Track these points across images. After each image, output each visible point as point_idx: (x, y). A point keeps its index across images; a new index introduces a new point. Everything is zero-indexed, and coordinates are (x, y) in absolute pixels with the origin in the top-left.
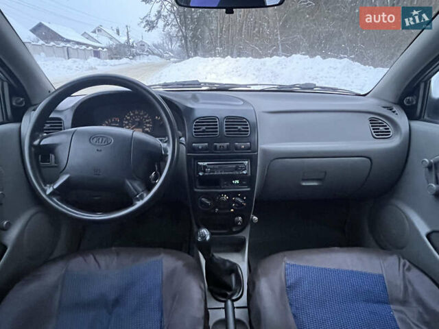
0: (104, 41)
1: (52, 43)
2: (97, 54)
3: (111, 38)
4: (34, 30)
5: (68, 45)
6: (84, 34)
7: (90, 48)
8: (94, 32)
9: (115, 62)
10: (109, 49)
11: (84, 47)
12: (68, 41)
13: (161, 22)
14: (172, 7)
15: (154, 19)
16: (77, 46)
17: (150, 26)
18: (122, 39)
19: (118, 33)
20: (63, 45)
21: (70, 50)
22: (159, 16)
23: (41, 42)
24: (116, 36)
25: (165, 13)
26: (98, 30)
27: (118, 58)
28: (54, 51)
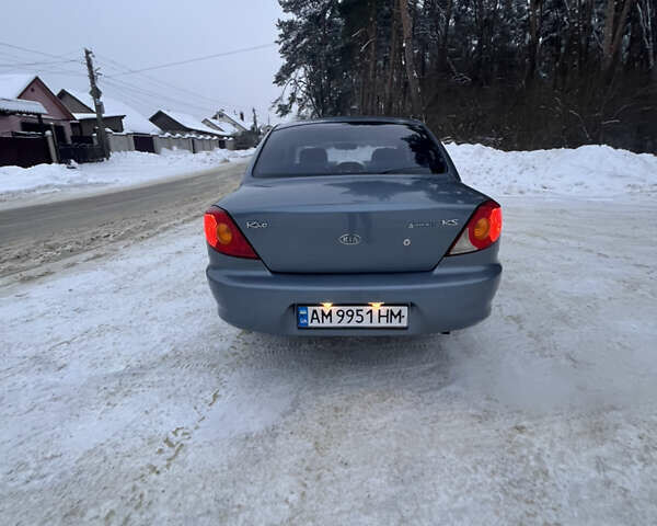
0: (228, 130)
1: (178, 135)
2: (222, 145)
3: (235, 124)
4: (153, 120)
5: (193, 136)
6: (205, 121)
7: (215, 138)
8: (215, 118)
9: (241, 153)
10: (234, 136)
11: (209, 137)
12: (190, 130)
13: (295, 107)
14: (308, 88)
15: (286, 102)
16: (201, 137)
17: (284, 110)
18: (248, 125)
19: (242, 118)
20: (187, 135)
21: (195, 142)
22: (293, 98)
23: (167, 134)
24: (240, 122)
25: (299, 95)
26: (220, 115)
27: (246, 148)
28: (180, 144)
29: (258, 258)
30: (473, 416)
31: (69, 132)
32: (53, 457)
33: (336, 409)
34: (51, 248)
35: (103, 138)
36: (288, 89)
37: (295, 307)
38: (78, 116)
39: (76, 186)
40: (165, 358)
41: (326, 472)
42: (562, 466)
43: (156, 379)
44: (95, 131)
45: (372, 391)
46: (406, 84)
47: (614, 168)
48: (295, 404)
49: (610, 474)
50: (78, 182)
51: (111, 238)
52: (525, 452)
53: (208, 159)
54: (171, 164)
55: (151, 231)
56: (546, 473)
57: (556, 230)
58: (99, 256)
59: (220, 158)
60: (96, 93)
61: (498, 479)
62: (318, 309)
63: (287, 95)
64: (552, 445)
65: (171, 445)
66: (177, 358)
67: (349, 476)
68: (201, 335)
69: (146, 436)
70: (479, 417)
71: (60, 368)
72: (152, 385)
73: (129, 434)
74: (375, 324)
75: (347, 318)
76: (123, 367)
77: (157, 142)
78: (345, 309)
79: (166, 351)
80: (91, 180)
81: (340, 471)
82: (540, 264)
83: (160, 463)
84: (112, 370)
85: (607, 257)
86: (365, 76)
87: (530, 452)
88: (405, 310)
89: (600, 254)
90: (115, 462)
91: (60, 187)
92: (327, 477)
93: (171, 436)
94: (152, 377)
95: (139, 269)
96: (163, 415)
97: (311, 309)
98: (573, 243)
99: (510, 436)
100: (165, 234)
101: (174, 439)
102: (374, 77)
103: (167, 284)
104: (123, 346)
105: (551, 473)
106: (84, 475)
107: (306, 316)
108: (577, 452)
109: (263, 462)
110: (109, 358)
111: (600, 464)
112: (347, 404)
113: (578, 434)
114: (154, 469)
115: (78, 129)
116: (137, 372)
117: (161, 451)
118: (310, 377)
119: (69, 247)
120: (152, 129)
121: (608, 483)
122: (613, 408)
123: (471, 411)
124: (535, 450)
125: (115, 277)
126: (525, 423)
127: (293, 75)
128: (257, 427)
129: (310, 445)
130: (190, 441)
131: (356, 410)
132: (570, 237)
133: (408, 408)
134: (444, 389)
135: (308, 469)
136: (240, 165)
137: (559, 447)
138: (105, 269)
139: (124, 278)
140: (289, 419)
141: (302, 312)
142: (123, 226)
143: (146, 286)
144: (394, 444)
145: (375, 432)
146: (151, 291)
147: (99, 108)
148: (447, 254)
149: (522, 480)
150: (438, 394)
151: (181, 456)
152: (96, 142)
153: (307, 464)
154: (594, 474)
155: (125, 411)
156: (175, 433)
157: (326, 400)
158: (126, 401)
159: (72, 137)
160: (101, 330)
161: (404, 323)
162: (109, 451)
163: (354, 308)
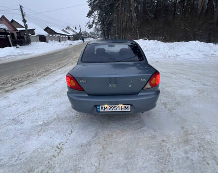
0: (71, 33)
1: (54, 35)
2: (69, 39)
3: (73, 31)
4: (45, 30)
5: (59, 36)
6: (63, 30)
7: (67, 36)
8: (66, 29)
9: (76, 41)
10: (73, 35)
11: (65, 36)
12: (58, 33)
13: (94, 25)
14: (99, 18)
15: (91, 24)
16: (62, 36)
17: (90, 26)
18: (78, 31)
19: (76, 29)
20: (57, 35)
21: (60, 38)
22: (93, 22)
23: (50, 35)
24: (75, 30)
25: (96, 21)
26: (68, 28)
27: (77, 40)
28: (55, 38)
29: (84, 91)
30: (150, 137)
31: (16, 35)
32: (23, 153)
33: (109, 136)
34: (14, 80)
35: (28, 37)
36: (91, 19)
37: (96, 106)
38: (19, 29)
39: (20, 55)
40: (55, 119)
41: (105, 156)
42: (175, 153)
43: (53, 126)
44: (25, 35)
45: (119, 130)
46: (132, 18)
47: (200, 48)
48: (96, 134)
49: (189, 155)
50: (20, 54)
51: (34, 75)
52: (164, 148)
53: (65, 44)
54: (52, 46)
55: (47, 73)
56: (170, 155)
57: (179, 71)
58: (30, 82)
59: (69, 44)
60: (25, 21)
61: (156, 157)
62: (103, 106)
63: (91, 21)
64: (173, 146)
65: (59, 148)
66: (59, 119)
67: (112, 157)
68: (66, 111)
69: (51, 145)
70: (152, 138)
71: (22, 123)
72: (51, 129)
73: (46, 145)
74: (120, 110)
75: (112, 109)
76: (42, 123)
77: (47, 38)
78: (111, 106)
79: (55, 117)
80: (25, 53)
81: (110, 156)
82: (174, 84)
83: (56, 154)
84: (38, 124)
85: (195, 81)
86: (118, 15)
87: (166, 149)
88: (129, 106)
89: (193, 80)
90: (42, 154)
91: (14, 56)
92: (106, 157)
93: (59, 145)
94: (51, 125)
95: (44, 87)
96: (56, 139)
97: (100, 106)
98: (185, 76)
99: (161, 143)
100: (52, 73)
101: (59, 146)
102: (121, 15)
103: (54, 92)
104: (41, 115)
105: (172, 155)
106: (33, 159)
107: (99, 108)
108: (180, 148)
109: (87, 153)
110: (37, 119)
111: (186, 152)
112: (112, 134)
113: (180, 142)
114: (54, 156)
115: (19, 34)
116: (46, 124)
117: (56, 150)
118: (101, 125)
119: (20, 79)
120: (45, 33)
121: (188, 158)
122: (192, 134)
123: (150, 136)
124: (167, 148)
125: (36, 90)
126: (165, 139)
127: (93, 14)
128: (85, 142)
129: (101, 147)
130: (64, 147)
131: (115, 136)
132: (184, 74)
133: (131, 135)
134: (141, 129)
135: (101, 155)
136: (76, 46)
137: (174, 147)
138: (33, 87)
139: (39, 90)
140: (95, 139)
141: (98, 107)
142: (38, 71)
143: (47, 93)
144: (126, 147)
145: (120, 143)
146: (49, 95)
147: (26, 26)
148: (143, 89)
149: (163, 157)
150: (140, 130)
151: (62, 152)
152: (25, 39)
153: (100, 153)
154: (184, 155)
155: (44, 138)
156: (60, 144)
157: (106, 132)
158: (44, 134)
159: (17, 37)
160: (34, 109)
161: (129, 110)
162: (40, 150)
163: (114, 106)
